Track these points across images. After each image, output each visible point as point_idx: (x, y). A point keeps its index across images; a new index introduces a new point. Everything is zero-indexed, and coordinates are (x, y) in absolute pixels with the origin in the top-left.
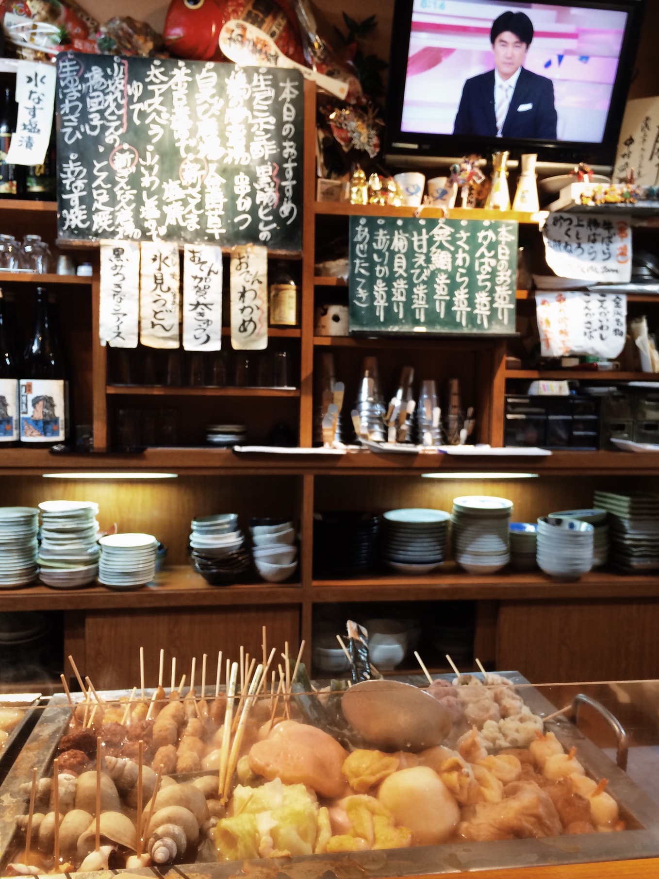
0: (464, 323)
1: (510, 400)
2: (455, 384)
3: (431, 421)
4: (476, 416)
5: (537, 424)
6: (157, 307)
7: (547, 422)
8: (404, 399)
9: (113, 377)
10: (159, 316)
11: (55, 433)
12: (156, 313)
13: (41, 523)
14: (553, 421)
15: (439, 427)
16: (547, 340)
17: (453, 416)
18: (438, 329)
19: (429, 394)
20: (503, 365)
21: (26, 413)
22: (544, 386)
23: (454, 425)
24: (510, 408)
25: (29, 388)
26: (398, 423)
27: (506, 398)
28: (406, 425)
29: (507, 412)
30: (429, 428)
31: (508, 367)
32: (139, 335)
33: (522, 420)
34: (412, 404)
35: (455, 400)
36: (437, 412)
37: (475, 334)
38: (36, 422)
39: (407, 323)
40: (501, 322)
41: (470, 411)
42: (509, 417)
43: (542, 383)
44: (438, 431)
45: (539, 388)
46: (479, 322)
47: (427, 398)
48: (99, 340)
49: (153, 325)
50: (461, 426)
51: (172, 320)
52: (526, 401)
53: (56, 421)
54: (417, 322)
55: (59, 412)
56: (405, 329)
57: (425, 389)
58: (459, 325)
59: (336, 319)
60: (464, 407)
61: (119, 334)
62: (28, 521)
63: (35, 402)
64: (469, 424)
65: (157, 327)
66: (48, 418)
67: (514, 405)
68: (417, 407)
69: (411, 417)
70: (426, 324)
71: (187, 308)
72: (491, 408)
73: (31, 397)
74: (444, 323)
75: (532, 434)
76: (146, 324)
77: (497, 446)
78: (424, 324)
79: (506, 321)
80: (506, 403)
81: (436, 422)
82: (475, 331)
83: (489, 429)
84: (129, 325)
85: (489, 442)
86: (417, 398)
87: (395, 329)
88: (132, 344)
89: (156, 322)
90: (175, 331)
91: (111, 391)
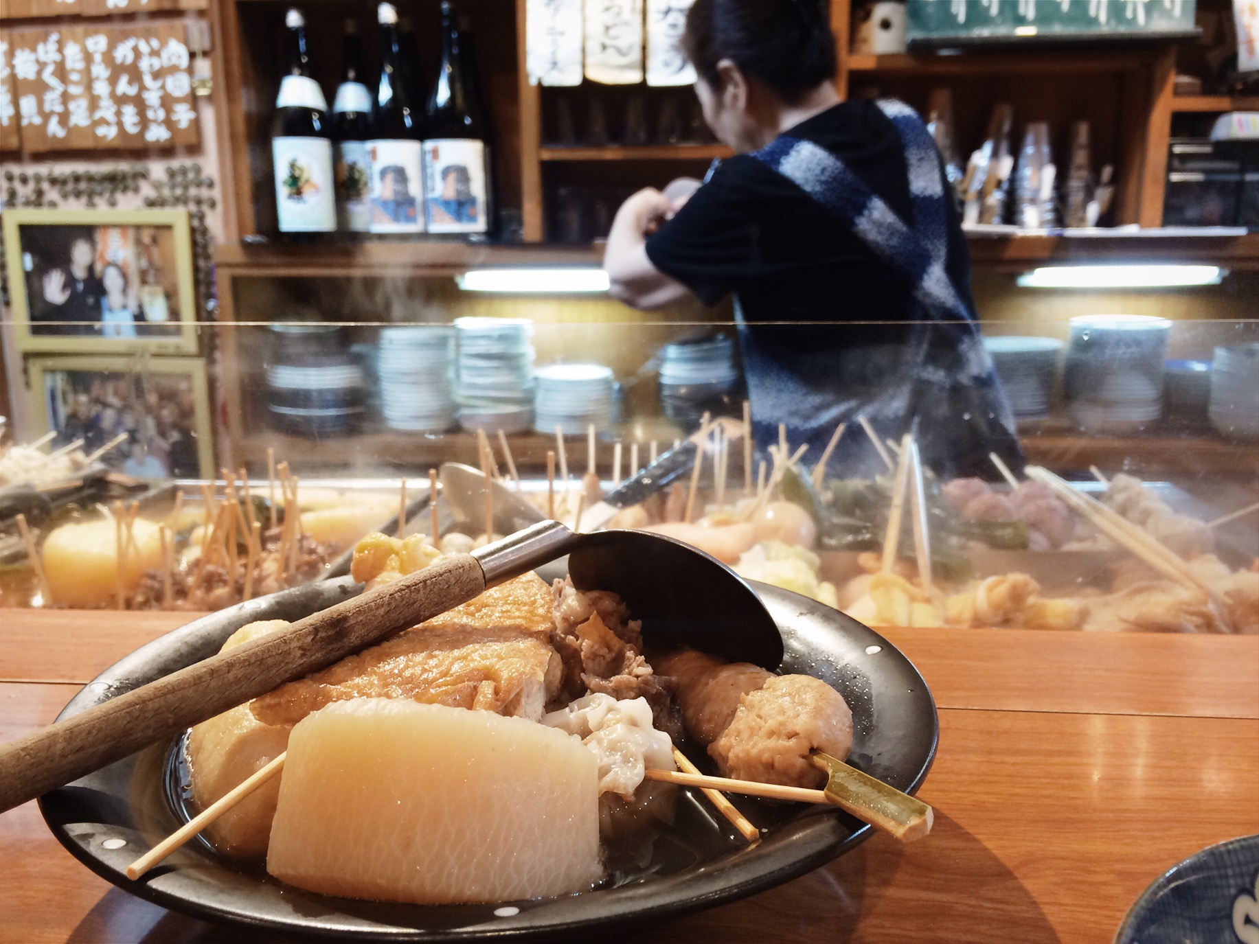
0: (1103, 17)
1: (1178, 149)
2: (1083, 132)
3: (1037, 191)
4: (1117, 181)
5: (1223, 189)
6: (608, 18)
7: (1241, 185)
8: (995, 155)
9: (549, 134)
10: (613, 32)
11: (472, 218)
12: (607, 28)
13: (458, 346)
14: (1252, 183)
15: (1052, 200)
16: (1250, 42)
17: (1076, 183)
18: (1058, 30)
19: (1037, 143)
20: (1168, 89)
21: (433, 190)
22: (1240, 121)
23: (1076, 198)
24: (1176, 163)
25: (435, 153)
26: (982, 195)
27: (1171, 146)
28: (996, 198)
29: (1170, 169)
30: (1033, 201)
31: (1178, 91)
32: (584, 66)
33: (1198, 183)
34: (1006, 164)
35: (1081, 157)
36: (1049, 173)
37: (1122, 35)
38: (447, 203)
39: (1004, 22)
40: (1168, 14)
41: (1107, 172)
42: (1176, 177)
43: (1236, 117)
44: (1049, 206)
45: (1230, 125)
46: (1129, 14)
47: (1033, 155)
48: (527, 76)
49: (604, 47)
50: (1089, 196)
51: (631, 38)
52: (1207, 149)
53: (472, 201)
54: (1021, 21)
55: (478, 188)
56: (1002, 31)
57: (1030, 138)
58: (1095, 21)
59: (886, 25)
60: (1095, 167)
61: (555, 64)
62: (442, 343)
63: (446, 173)
64: (1104, 194)
65: (610, 51)
66: (462, 198)
67: (1184, 157)
68: (1015, 169)
69: (1005, 186)
70: (1034, 22)
71: (653, 17)
72: (1142, 164)
73: (438, 167)
74: (1068, 19)
75: (1214, 205)
76: (593, 46)
77: (1150, 225)
78: (1033, 23)
79: (1177, 11)
80: (1171, 155)
81: (1047, 191)
82: (1122, 29)
83: (1138, 201)
84: (569, 50)
85: (1136, 220)
86: (1016, 151)
87: (985, 32)
88: (573, 79)
89: (608, 42)
90: (636, 55)
91: (547, 155)
